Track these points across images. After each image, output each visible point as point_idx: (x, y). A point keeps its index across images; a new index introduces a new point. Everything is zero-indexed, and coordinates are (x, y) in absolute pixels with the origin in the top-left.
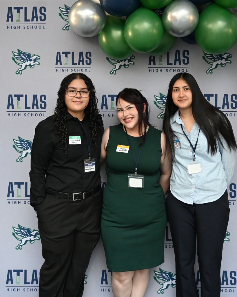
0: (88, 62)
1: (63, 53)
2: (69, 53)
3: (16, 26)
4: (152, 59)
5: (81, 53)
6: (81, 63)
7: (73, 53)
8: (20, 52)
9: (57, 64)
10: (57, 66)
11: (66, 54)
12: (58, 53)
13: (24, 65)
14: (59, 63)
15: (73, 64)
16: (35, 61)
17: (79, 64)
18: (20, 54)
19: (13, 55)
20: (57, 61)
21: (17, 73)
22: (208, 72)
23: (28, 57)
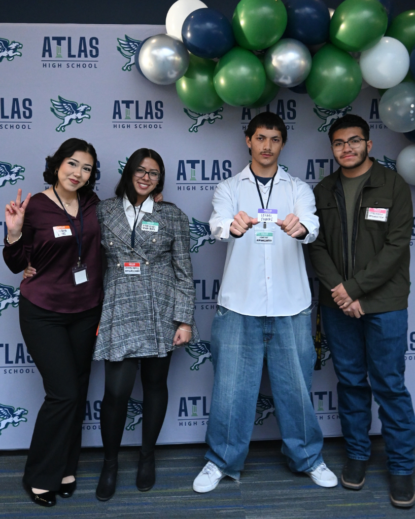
0: (159, 115)
1: (123, 102)
2: (132, 102)
3: (57, 63)
4: (246, 111)
5: (149, 103)
6: (149, 116)
7: (137, 102)
8: (61, 100)
9: (114, 117)
10: (114, 120)
11: (128, 103)
12: (117, 102)
13: (67, 119)
14: (117, 116)
15: (138, 117)
16: (83, 113)
17: (146, 118)
18: (62, 103)
19: (52, 104)
20: (115, 113)
21: (58, 129)
22: (320, 129)
23: (74, 107)
